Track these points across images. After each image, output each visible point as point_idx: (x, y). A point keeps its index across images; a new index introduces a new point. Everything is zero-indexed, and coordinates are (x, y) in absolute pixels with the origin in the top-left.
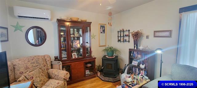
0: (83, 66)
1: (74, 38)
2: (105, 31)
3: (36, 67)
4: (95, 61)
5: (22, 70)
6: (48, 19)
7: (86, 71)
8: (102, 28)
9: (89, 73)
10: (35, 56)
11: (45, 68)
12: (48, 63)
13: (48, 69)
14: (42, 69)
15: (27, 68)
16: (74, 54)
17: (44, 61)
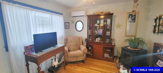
0: (102, 49)
1: (100, 27)
2: (135, 20)
3: (75, 42)
4: (114, 48)
5: (69, 41)
6: (84, 16)
7: (105, 54)
8: (130, 17)
9: (109, 57)
10: (76, 37)
11: (79, 43)
12: (81, 41)
13: (80, 44)
14: (77, 43)
15: (71, 41)
16: (97, 39)
17: (79, 40)
